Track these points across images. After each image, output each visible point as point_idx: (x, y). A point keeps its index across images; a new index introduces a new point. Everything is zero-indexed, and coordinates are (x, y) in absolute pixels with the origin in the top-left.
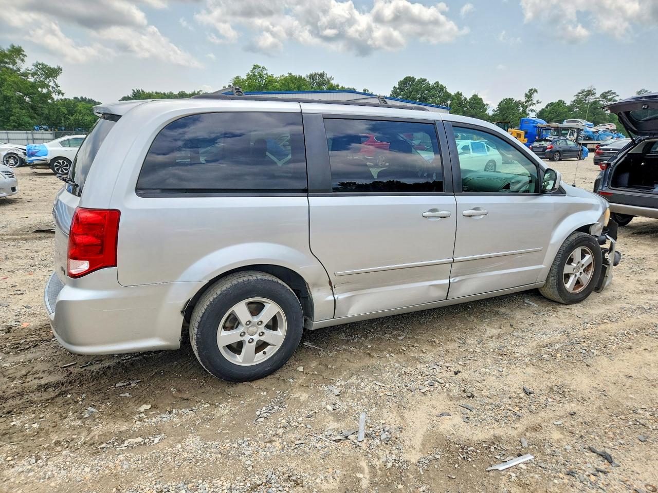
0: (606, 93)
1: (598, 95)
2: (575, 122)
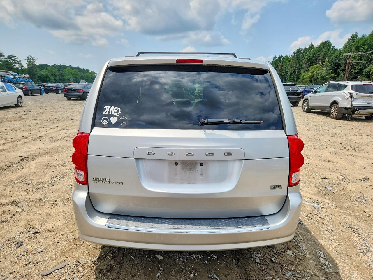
0: (10, 56)
1: (6, 57)
2: (6, 72)
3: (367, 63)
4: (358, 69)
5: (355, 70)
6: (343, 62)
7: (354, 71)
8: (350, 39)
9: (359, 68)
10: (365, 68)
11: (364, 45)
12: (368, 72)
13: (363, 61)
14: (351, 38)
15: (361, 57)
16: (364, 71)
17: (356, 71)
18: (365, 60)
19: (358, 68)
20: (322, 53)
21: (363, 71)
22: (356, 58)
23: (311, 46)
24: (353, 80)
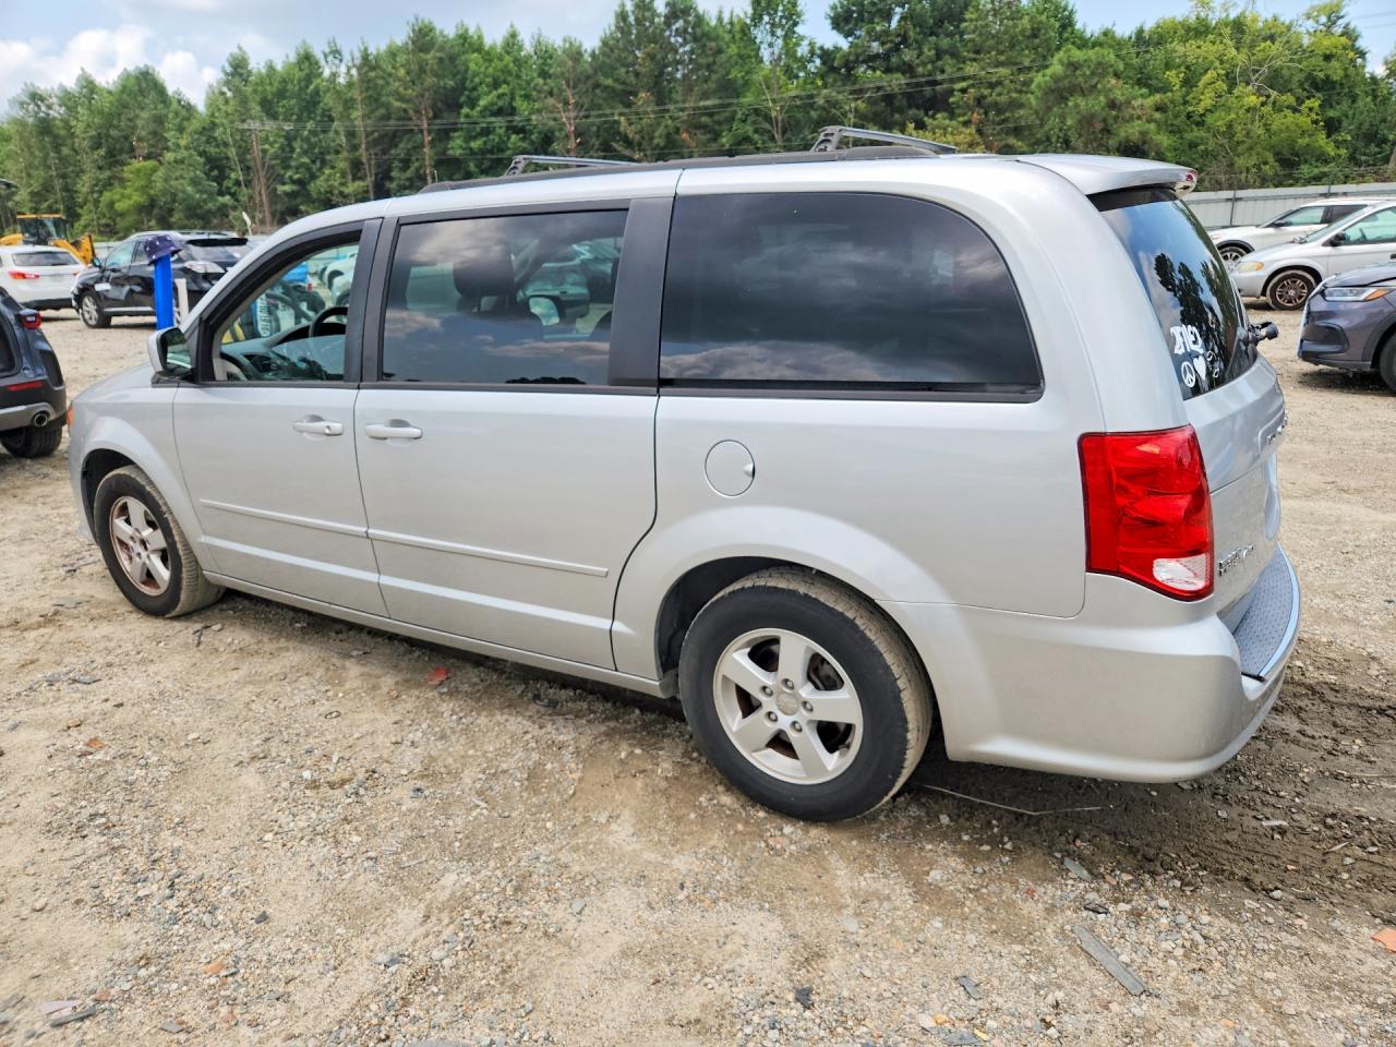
3: (314, 162)
4: (293, 182)
5: (284, 184)
6: (232, 152)
7: (281, 189)
8: (229, 69)
9: (296, 177)
10: (313, 177)
11: (285, 98)
12: (327, 192)
13: (300, 156)
14: (231, 65)
15: (289, 139)
16: (312, 187)
17: (287, 188)
18: (305, 153)
19: (291, 177)
20: (145, 115)
21: (308, 187)
22: (275, 142)
23: (89, 87)
24: (288, 219)
